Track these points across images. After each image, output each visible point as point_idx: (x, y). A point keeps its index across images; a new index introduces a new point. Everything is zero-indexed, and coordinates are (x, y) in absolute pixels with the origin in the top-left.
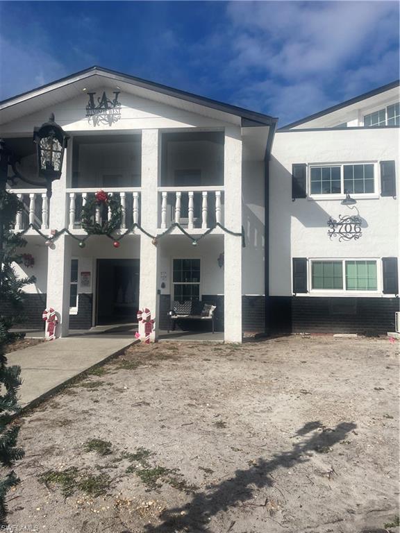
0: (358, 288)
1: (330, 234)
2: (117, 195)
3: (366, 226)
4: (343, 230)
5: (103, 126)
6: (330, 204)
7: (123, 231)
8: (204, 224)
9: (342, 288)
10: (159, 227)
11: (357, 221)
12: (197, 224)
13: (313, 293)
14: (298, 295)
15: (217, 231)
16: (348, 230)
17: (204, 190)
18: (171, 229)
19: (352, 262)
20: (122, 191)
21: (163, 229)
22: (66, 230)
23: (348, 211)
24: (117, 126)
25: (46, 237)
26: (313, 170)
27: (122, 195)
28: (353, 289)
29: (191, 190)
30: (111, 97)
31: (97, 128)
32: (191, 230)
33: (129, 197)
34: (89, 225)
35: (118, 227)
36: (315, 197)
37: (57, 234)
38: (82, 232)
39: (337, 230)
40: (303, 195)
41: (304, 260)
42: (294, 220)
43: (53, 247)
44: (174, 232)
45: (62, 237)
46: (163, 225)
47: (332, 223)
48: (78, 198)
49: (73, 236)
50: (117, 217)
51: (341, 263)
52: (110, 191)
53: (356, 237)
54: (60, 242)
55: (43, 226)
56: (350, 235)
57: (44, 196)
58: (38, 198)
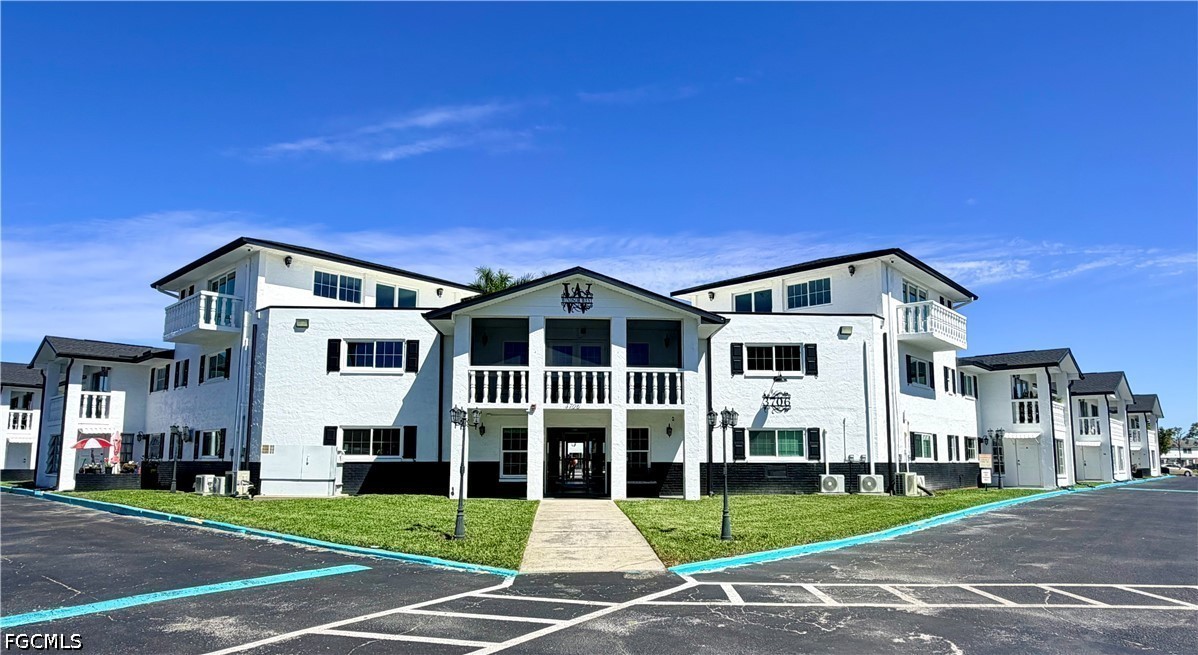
0: (789, 455)
1: (765, 407)
2: (590, 373)
3: (794, 400)
4: (775, 404)
5: (577, 314)
6: (762, 379)
8: (668, 401)
9: (775, 455)
10: (628, 403)
11: (787, 396)
12: (662, 401)
13: (750, 459)
14: (737, 461)
15: (679, 406)
16: (780, 403)
17: (666, 371)
19: (783, 432)
20: (594, 370)
23: (779, 388)
24: (590, 315)
25: (526, 410)
26: (749, 349)
27: (595, 374)
28: (785, 455)
29: (655, 371)
30: (584, 289)
31: (572, 316)
32: (656, 406)
33: (601, 375)
36: (750, 373)
38: (559, 405)
39: (770, 404)
40: (741, 372)
41: (743, 430)
43: (532, 419)
46: (632, 401)
47: (766, 397)
48: (554, 374)
49: (551, 410)
51: (774, 432)
52: (584, 370)
53: (786, 410)
54: (539, 415)
55: (523, 399)
56: (781, 408)
57: (523, 374)
58: (517, 375)
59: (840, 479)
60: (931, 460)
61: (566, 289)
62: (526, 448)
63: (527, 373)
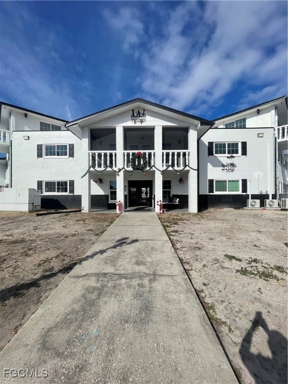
0: (233, 191)
1: (223, 170)
2: (145, 154)
3: (236, 167)
7: (148, 168)
8: (182, 166)
9: (226, 191)
10: (163, 166)
11: (233, 165)
12: (179, 166)
13: (216, 193)
14: (210, 194)
15: (187, 168)
16: (229, 168)
17: (181, 151)
19: (231, 181)
20: (147, 152)
21: (165, 168)
22: (124, 168)
24: (144, 124)
25: (115, 171)
26: (216, 145)
28: (231, 191)
29: (176, 151)
30: (141, 112)
31: (136, 125)
32: (176, 168)
33: (150, 154)
34: (134, 166)
36: (217, 155)
37: (120, 170)
38: (130, 169)
39: (225, 169)
40: (213, 155)
41: (213, 180)
43: (118, 175)
44: (169, 169)
47: (223, 166)
49: (127, 171)
50: (145, 163)
51: (226, 181)
52: (142, 152)
53: (232, 171)
54: (122, 173)
55: (114, 166)
56: (230, 171)
57: (114, 154)
58: (111, 155)
59: (258, 201)
61: (133, 113)
62: (116, 189)
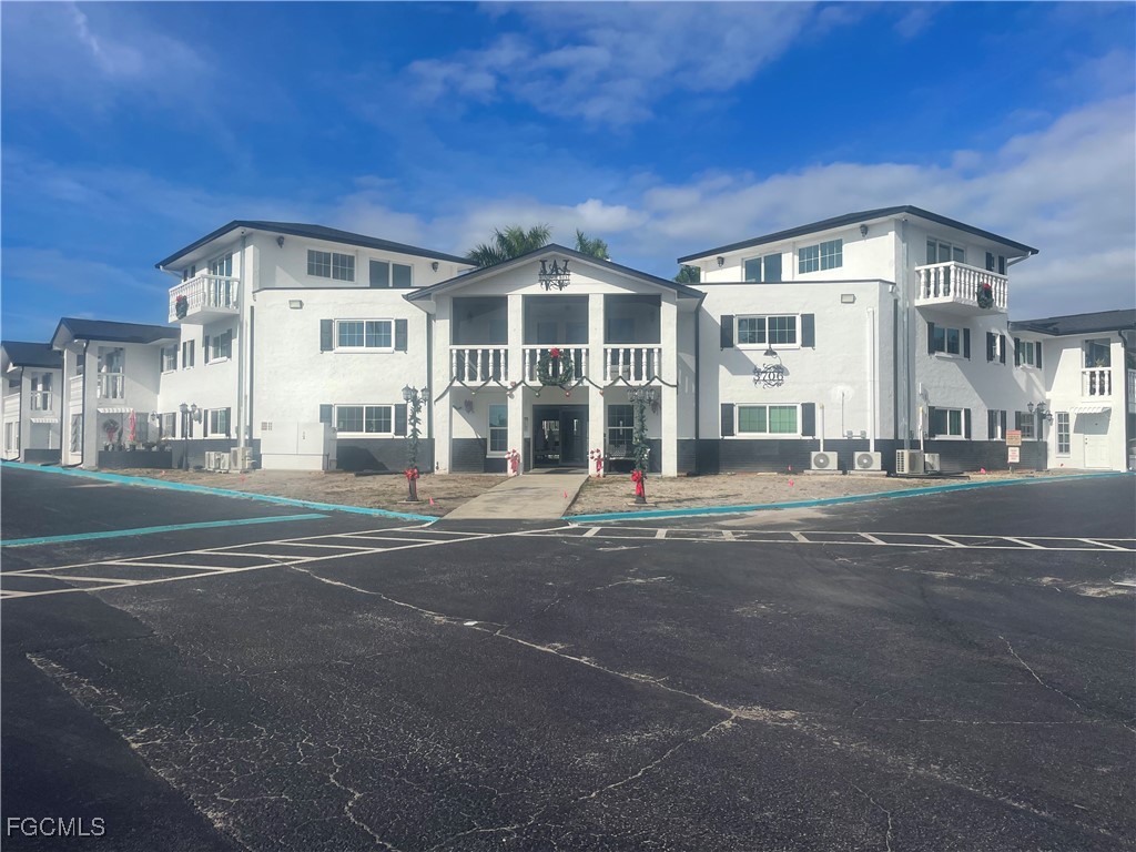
0: (780, 432)
1: (756, 381)
2: (568, 351)
3: (788, 374)
4: (767, 378)
5: (554, 291)
6: (755, 352)
7: (574, 383)
8: (644, 377)
9: (765, 431)
10: (605, 379)
11: (780, 369)
12: (638, 377)
13: (739, 436)
14: (726, 438)
15: (656, 383)
16: (772, 377)
17: (645, 347)
18: (615, 381)
19: (775, 407)
20: (572, 347)
21: (609, 381)
22: (523, 381)
23: (772, 361)
24: (567, 290)
25: (506, 388)
26: (740, 322)
27: (572, 351)
28: (775, 432)
29: (633, 347)
30: (561, 265)
31: (549, 292)
32: (633, 382)
33: (578, 352)
34: (544, 378)
35: (569, 380)
36: (741, 346)
37: (515, 386)
38: (537, 383)
39: (762, 378)
40: (732, 345)
41: (732, 405)
42: (722, 370)
43: (512, 396)
44: (617, 384)
45: (520, 388)
46: (609, 377)
47: (757, 372)
48: (533, 352)
49: (530, 387)
50: (567, 372)
51: (765, 408)
52: (562, 347)
53: (779, 385)
54: (519, 392)
55: (503, 378)
56: (774, 383)
57: (502, 352)
58: (497, 352)
59: (833, 457)
60: (962, 437)
61: (544, 266)
62: (506, 425)
63: (506, 351)
